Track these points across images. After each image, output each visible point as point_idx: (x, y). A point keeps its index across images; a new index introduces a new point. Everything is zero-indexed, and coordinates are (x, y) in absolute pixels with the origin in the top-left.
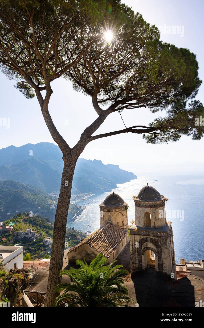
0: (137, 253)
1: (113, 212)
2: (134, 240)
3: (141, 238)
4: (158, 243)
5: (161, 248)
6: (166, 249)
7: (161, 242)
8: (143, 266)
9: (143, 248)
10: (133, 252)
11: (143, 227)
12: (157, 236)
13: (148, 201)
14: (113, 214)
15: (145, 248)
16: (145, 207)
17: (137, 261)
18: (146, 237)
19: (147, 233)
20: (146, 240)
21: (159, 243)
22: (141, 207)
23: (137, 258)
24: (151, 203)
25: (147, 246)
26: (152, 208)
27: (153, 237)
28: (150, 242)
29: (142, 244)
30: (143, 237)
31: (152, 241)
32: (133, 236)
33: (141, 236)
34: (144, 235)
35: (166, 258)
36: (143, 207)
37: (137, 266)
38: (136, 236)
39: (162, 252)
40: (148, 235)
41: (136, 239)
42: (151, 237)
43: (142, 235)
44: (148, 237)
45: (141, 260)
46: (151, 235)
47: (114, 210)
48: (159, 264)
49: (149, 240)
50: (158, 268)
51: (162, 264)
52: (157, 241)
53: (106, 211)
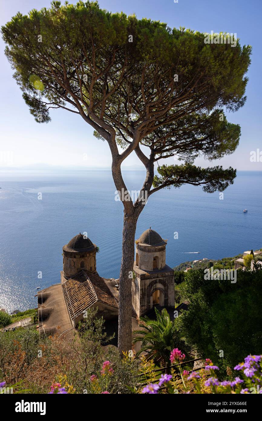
0: (146, 296)
1: (87, 257)
2: (144, 285)
3: (151, 281)
4: (165, 282)
5: (168, 286)
6: (172, 286)
7: (168, 281)
8: (151, 306)
9: (152, 289)
10: (142, 296)
11: (152, 271)
12: (165, 276)
13: (158, 246)
14: (86, 259)
15: (154, 289)
16: (155, 252)
17: (146, 303)
18: (155, 279)
19: (156, 275)
20: (155, 282)
21: (167, 282)
22: (151, 252)
23: (146, 301)
24: (160, 247)
25: (156, 287)
26: (160, 252)
27: (162, 278)
28: (159, 283)
29: (152, 285)
30: (153, 280)
31: (160, 282)
32: (144, 281)
33: (151, 280)
34: (154, 278)
35: (171, 293)
36: (153, 251)
37: (146, 308)
38: (146, 280)
39: (168, 289)
40: (158, 277)
41: (146, 283)
42: (160, 278)
43: (152, 278)
44: (157, 279)
45: (150, 301)
46: (159, 276)
47: (88, 255)
48: (165, 300)
49: (158, 281)
50: (164, 304)
51: (168, 299)
52: (165, 280)
53: (79, 257)
